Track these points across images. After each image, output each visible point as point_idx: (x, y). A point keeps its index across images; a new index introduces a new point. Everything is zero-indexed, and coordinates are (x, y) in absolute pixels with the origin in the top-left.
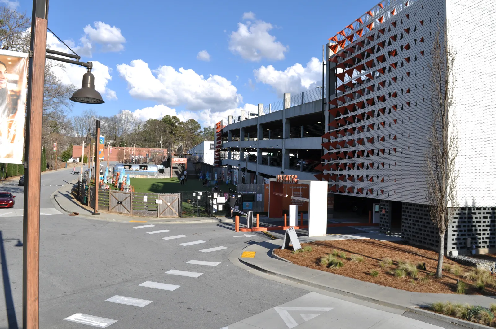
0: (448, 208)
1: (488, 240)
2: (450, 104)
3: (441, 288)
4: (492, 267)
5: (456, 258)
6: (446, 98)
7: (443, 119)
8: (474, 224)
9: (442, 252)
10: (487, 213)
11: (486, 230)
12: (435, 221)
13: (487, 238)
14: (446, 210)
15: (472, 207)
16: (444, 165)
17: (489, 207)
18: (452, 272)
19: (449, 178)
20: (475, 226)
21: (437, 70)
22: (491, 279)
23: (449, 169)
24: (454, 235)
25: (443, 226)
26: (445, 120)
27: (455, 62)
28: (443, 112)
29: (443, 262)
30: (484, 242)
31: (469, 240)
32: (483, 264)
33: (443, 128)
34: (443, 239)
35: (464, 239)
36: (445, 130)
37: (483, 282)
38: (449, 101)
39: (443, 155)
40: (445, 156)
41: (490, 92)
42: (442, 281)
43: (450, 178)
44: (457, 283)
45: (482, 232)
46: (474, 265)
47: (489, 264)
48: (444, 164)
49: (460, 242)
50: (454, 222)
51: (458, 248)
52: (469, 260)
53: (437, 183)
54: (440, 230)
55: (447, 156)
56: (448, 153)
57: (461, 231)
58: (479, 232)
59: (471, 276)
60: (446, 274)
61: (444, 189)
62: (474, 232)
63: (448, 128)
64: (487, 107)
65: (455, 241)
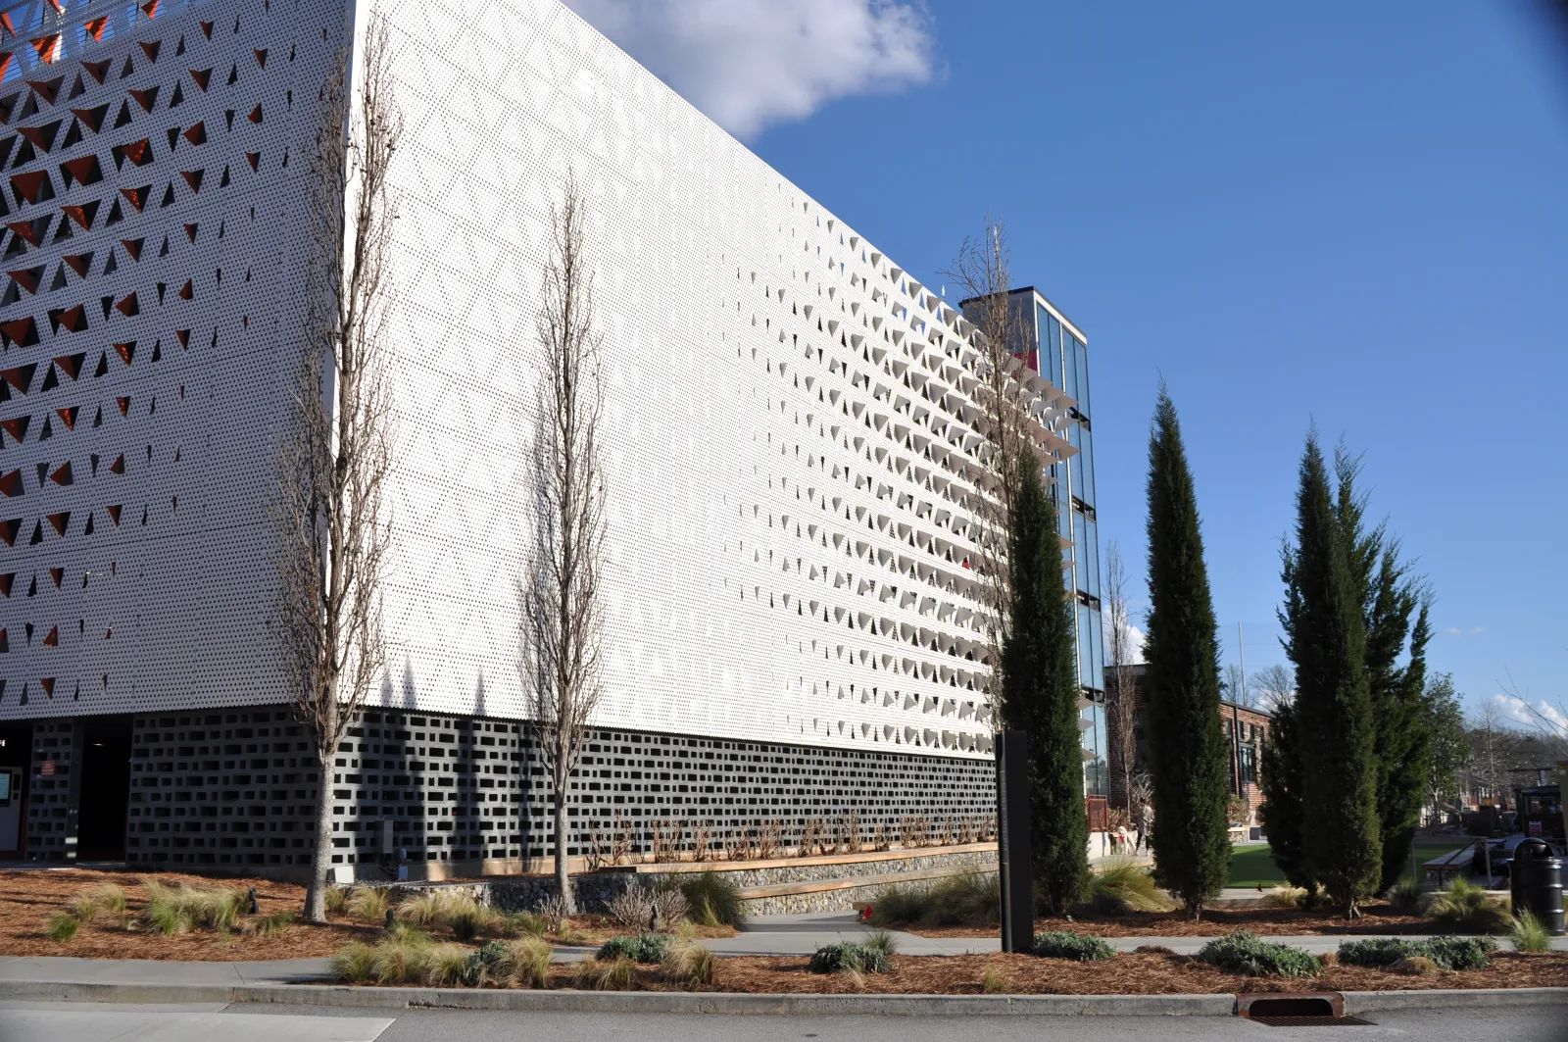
1: (444, 834)
5: (349, 889)
8: (404, 773)
10: (444, 738)
11: (439, 797)
13: (442, 826)
20: (407, 781)
24: (340, 811)
30: (432, 840)
35: (371, 826)
45: (428, 804)
49: (359, 835)
50: (342, 763)
51: (351, 860)
57: (362, 794)
58: (418, 803)
64: (451, 379)
65: (341, 834)
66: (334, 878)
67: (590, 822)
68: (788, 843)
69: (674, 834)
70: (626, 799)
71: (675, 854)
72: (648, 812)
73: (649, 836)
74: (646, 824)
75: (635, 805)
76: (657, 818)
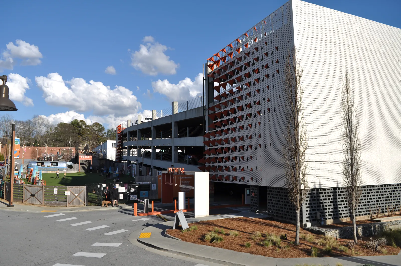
0: (301, 190)
1: (332, 214)
2: (299, 110)
3: (300, 254)
4: (336, 234)
5: (309, 229)
6: (296, 105)
7: (294, 121)
8: (321, 201)
9: (299, 224)
10: (331, 193)
11: (330, 206)
12: (292, 201)
13: (331, 212)
14: (300, 192)
15: (319, 188)
16: (297, 157)
17: (332, 188)
18: (307, 240)
19: (301, 166)
20: (322, 203)
21: (289, 84)
22: (336, 243)
23: (301, 159)
24: (307, 211)
25: (298, 204)
26: (296, 122)
27: (301, 78)
28: (294, 116)
29: (300, 233)
30: (329, 215)
31: (318, 214)
32: (330, 232)
33: (295, 128)
34: (299, 215)
35: (314, 214)
36: (297, 130)
37: (330, 246)
38: (299, 107)
39: (296, 149)
40: (297, 150)
41: (328, 100)
42: (300, 248)
43: (302, 166)
44: (311, 248)
45: (328, 207)
46: (323, 234)
47: (334, 232)
48: (297, 156)
49: (312, 216)
50: (307, 201)
51: (310, 221)
52: (319, 230)
53: (293, 171)
54: (296, 207)
55: (299, 150)
56: (299, 147)
57: (312, 207)
58: (325, 207)
59: (321, 243)
60: (302, 242)
61: (298, 175)
62: (322, 208)
63: (298, 128)
64: (326, 112)
65: (308, 216)
66: (306, 226)
67: (370, 207)
69: (394, 208)
70: (380, 201)
71: (394, 213)
72: (386, 203)
73: (386, 209)
74: (386, 206)
75: (382, 202)
76: (389, 204)
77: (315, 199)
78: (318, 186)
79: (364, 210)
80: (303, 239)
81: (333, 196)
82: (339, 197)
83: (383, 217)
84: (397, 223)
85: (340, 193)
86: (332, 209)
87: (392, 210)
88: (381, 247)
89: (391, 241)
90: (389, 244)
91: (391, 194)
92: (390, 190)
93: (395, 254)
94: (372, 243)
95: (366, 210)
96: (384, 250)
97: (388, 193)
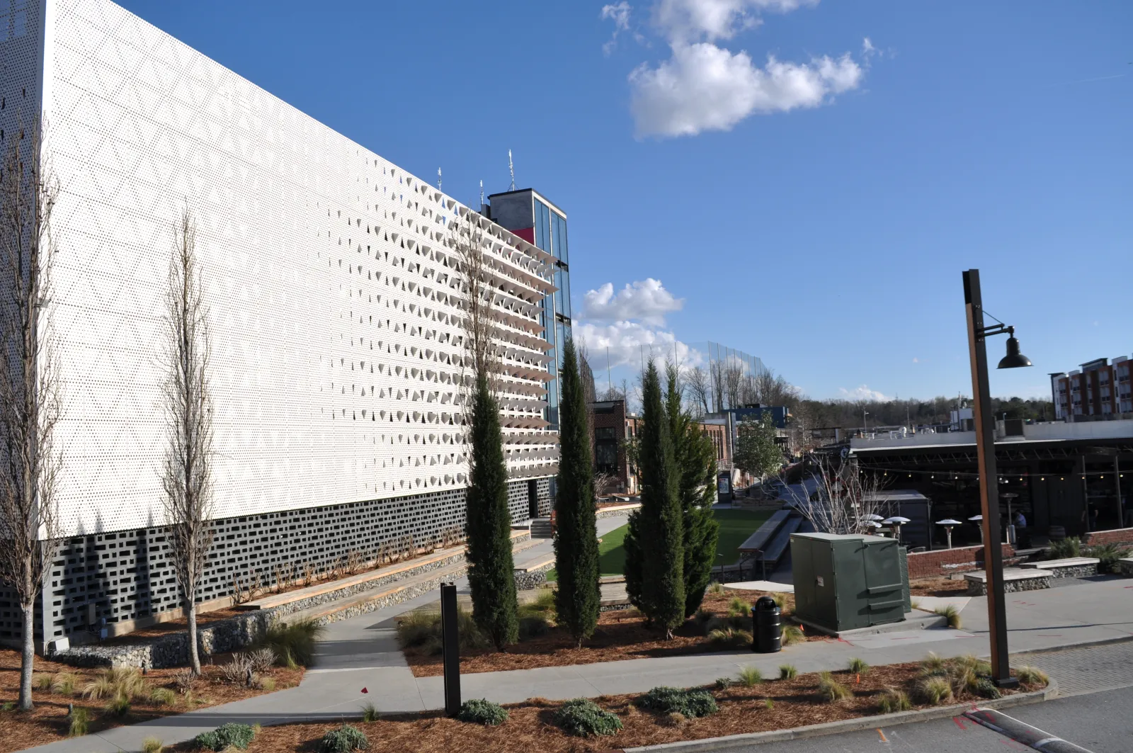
0: (39, 542)
1: (132, 603)
2: (43, 303)
3: (33, 735)
4: (144, 658)
5: (65, 655)
6: (32, 286)
7: (24, 335)
8: (102, 571)
9: (30, 647)
10: (129, 544)
11: (127, 580)
12: (7, 578)
13: (130, 598)
14: (34, 548)
15: (95, 534)
16: (26, 444)
17: (132, 530)
18: (57, 689)
19: (41, 471)
20: (104, 575)
21: (13, 220)
22: (142, 684)
23: (39, 451)
24: (56, 603)
25: (29, 586)
26: (30, 339)
27: (54, 208)
28: (24, 321)
29: (34, 671)
30: (124, 608)
31: (92, 609)
32: (126, 655)
33: (25, 357)
34: (30, 618)
35: (79, 609)
36: (30, 362)
37: (125, 695)
38: (40, 295)
39: (25, 418)
40: (29, 422)
41: (130, 283)
42: (33, 716)
43: (43, 472)
44: (70, 712)
45: (120, 587)
46: (107, 663)
47: (136, 652)
48: (28, 441)
49: (71, 616)
50: (56, 574)
51: (67, 633)
52: (93, 653)
53: (12, 485)
54: (22, 597)
55: (35, 422)
56: (37, 414)
57: (73, 590)
58: (112, 587)
59: (99, 690)
60: (42, 698)
61: (28, 499)
62: (102, 590)
63: (35, 357)
64: (124, 316)
65: (60, 617)
66: (55, 648)
67: (234, 575)
68: (368, 559)
69: (291, 570)
70: (258, 555)
71: (293, 582)
72: (273, 560)
73: (274, 574)
74: (272, 568)
75: (264, 558)
76: (279, 563)
77: (83, 565)
78: (93, 528)
79: (220, 583)
80: (45, 688)
81: (135, 552)
82: (153, 554)
83: (265, 595)
84: (299, 607)
85: (154, 544)
86: (132, 589)
87: (287, 575)
88: (261, 673)
89: (283, 654)
90: (280, 663)
91: (285, 536)
92: (283, 526)
93: (292, 685)
94: (239, 666)
95: (224, 582)
96: (267, 681)
97: (279, 533)
